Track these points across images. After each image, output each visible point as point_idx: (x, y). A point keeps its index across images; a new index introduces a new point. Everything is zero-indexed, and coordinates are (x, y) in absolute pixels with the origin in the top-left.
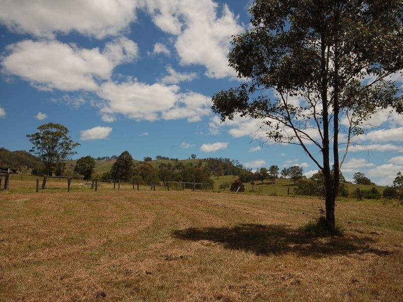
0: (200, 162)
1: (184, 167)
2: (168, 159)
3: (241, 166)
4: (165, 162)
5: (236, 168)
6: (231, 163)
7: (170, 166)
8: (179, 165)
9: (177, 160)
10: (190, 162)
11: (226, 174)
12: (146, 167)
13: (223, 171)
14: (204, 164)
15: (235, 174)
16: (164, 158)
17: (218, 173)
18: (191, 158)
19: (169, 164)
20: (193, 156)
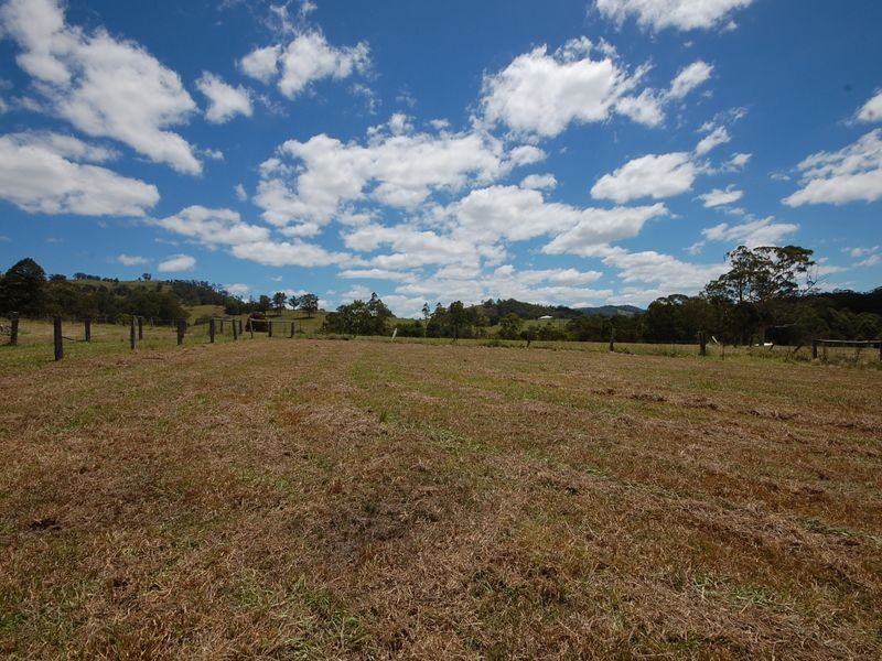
0: (160, 285)
1: (130, 292)
2: (98, 278)
3: (226, 292)
4: (93, 283)
5: (219, 295)
6: (211, 288)
7: (103, 289)
8: (122, 289)
9: (116, 281)
10: (142, 284)
11: (203, 304)
12: (68, 289)
13: (198, 299)
14: (165, 289)
15: (217, 303)
16: (90, 277)
17: (191, 301)
18: (143, 279)
19: (102, 286)
20: (146, 276)
